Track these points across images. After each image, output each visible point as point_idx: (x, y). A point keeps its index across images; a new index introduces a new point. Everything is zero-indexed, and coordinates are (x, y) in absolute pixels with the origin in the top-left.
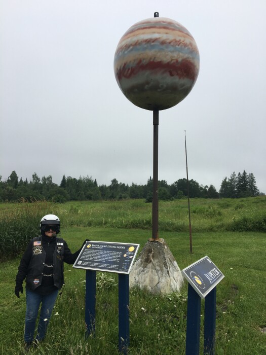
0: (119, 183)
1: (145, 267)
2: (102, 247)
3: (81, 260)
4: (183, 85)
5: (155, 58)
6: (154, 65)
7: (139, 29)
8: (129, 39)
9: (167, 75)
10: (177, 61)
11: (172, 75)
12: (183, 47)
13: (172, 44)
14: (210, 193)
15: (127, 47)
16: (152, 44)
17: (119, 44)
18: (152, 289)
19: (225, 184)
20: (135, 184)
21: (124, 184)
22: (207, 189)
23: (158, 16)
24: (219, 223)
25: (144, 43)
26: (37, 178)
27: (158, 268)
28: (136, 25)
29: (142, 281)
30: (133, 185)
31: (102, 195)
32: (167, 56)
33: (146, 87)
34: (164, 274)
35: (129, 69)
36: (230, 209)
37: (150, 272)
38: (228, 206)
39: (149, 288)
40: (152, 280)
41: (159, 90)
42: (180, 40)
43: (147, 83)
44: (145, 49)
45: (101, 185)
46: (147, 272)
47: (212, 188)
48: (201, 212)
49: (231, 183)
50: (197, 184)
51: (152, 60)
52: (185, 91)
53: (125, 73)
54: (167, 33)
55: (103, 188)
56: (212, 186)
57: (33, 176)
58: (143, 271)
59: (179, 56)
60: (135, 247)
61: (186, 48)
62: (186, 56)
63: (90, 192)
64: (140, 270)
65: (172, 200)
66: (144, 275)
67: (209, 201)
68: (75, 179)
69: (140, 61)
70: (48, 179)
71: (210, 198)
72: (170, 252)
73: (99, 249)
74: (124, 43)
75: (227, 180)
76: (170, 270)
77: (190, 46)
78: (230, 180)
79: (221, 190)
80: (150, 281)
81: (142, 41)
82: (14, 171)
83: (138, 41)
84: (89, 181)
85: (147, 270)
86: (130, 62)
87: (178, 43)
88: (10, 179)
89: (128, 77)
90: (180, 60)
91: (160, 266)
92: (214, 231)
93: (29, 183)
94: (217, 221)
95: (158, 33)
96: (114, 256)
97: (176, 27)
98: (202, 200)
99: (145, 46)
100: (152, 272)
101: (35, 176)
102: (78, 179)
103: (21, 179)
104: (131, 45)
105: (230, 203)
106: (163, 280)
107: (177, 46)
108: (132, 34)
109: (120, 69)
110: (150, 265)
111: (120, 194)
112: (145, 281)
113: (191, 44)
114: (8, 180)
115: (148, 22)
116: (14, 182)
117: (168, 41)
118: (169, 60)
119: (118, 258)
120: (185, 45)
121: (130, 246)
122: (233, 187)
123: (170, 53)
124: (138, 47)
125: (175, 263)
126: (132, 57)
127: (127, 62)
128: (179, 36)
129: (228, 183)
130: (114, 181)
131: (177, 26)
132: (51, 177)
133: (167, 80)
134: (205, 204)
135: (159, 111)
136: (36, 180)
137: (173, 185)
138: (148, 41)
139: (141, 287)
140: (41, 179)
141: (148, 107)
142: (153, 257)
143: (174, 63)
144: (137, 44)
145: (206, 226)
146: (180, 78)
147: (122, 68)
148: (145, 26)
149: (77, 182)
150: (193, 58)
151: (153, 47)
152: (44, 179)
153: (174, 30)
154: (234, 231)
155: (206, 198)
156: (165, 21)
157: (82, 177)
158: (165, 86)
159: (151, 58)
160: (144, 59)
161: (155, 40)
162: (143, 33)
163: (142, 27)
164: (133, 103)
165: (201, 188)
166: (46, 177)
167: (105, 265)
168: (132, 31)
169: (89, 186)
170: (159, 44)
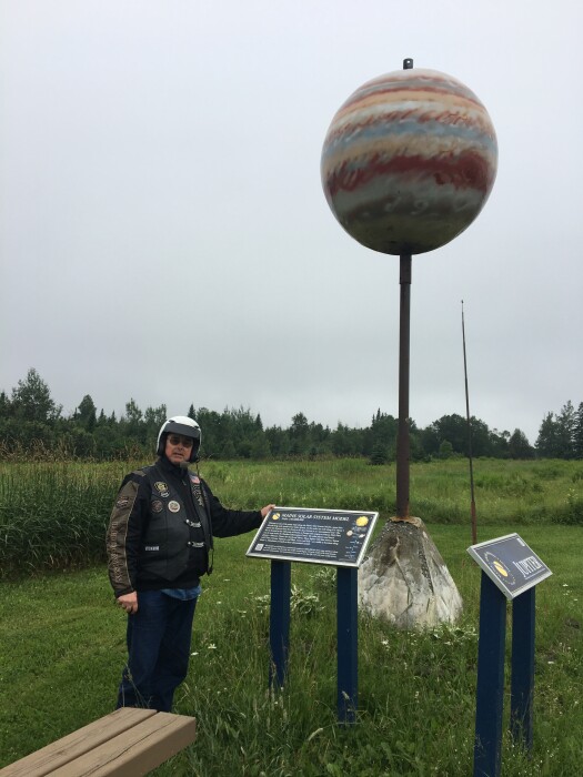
0: (309, 423)
1: (382, 573)
2: (302, 518)
3: (261, 542)
4: (463, 203)
5: (406, 149)
6: (405, 164)
7: (375, 93)
8: (354, 114)
9: (431, 181)
10: (452, 155)
11: (440, 181)
12: (464, 125)
13: (441, 120)
14: (515, 447)
15: (350, 128)
16: (402, 121)
17: (333, 123)
18: (397, 618)
19: (548, 428)
20: (344, 425)
21: (320, 426)
22: (508, 439)
23: (411, 67)
24: (535, 507)
25: (385, 121)
26: (136, 410)
27: (408, 575)
28: (368, 86)
29: (377, 601)
30: (340, 427)
31: (272, 448)
32: (432, 144)
33: (388, 207)
34: (422, 589)
35: (353, 173)
36: (560, 481)
37: (392, 585)
38: (555, 474)
39: (392, 617)
40: (396, 601)
41: (413, 213)
42: (458, 113)
43: (390, 199)
44: (388, 131)
45: (271, 426)
46: (387, 585)
47: (518, 436)
48: (495, 485)
49: (562, 426)
50: (485, 427)
51: (400, 154)
52: (467, 215)
53: (345, 182)
54: (430, 100)
55: (274, 434)
56: (518, 434)
57: (128, 406)
58: (378, 582)
59: (455, 144)
60: (370, 518)
61: (471, 128)
62: (470, 143)
63: (246, 442)
64: (371, 580)
65: (428, 461)
66: (379, 592)
67: (511, 464)
68: (214, 413)
69: (377, 156)
70: (158, 412)
71: (515, 458)
72: (433, 546)
73: (296, 522)
74: (343, 122)
75: (554, 420)
76: (435, 580)
77: (478, 125)
78: (561, 419)
79: (540, 442)
80: (393, 602)
81: (379, 118)
82: (88, 396)
83: (372, 116)
84: (246, 417)
85: (385, 579)
86: (356, 158)
87: (454, 118)
88: (79, 411)
89: (351, 188)
90: (457, 152)
91: (412, 572)
92: (526, 524)
93: (118, 420)
94: (531, 503)
95: (413, 100)
96: (329, 535)
97: (450, 87)
98: (497, 463)
99: (387, 126)
100: (397, 584)
101: (131, 407)
102: (220, 412)
103: (102, 413)
104: (359, 125)
105: (560, 469)
106: (421, 600)
107: (452, 125)
108: (361, 103)
109: (334, 174)
110: (393, 570)
111: (311, 446)
112: (382, 602)
113: (480, 120)
114: (75, 415)
115: (392, 80)
116: (89, 417)
117: (434, 115)
118: (437, 153)
119: (336, 538)
120: (469, 122)
121: (358, 516)
122: (566, 435)
123: (438, 140)
124: (372, 128)
125: (445, 569)
126: (359, 149)
127: (349, 160)
128: (456, 104)
129: (556, 425)
130: (299, 419)
131: (451, 84)
132: (164, 409)
133: (430, 191)
134: (502, 470)
135: (413, 257)
136: (134, 416)
137: (428, 429)
138: (392, 117)
139: (373, 613)
140: (144, 412)
141: (388, 249)
142: (399, 553)
143: (445, 158)
144: (369, 123)
145: (508, 513)
146: (457, 188)
147: (338, 170)
148: (388, 88)
149: (219, 420)
150: (485, 148)
151: (402, 127)
152: (150, 412)
153: (445, 92)
154: (569, 523)
155: (506, 458)
156: (426, 74)
157: (230, 409)
158: (426, 204)
159: (398, 150)
160: (384, 153)
161: (408, 114)
162: (384, 101)
163: (381, 89)
164: (359, 240)
165: (494, 437)
166: (154, 408)
167: (312, 551)
168: (360, 98)
169: (245, 429)
170: (414, 121)
